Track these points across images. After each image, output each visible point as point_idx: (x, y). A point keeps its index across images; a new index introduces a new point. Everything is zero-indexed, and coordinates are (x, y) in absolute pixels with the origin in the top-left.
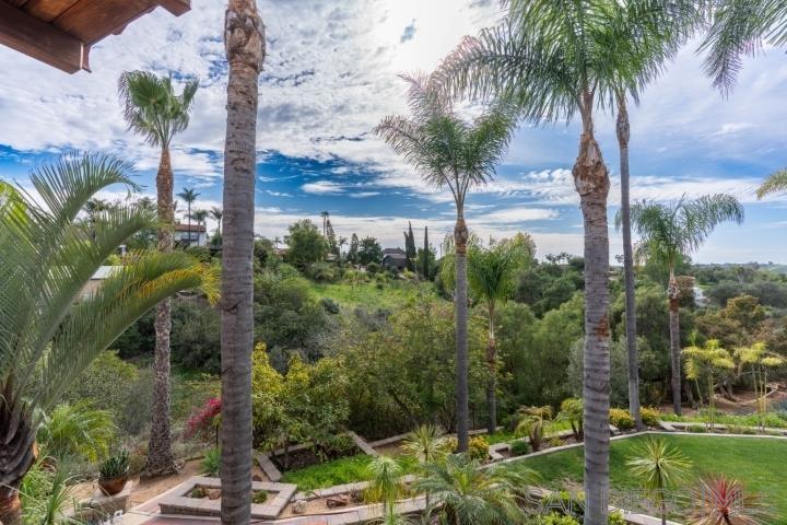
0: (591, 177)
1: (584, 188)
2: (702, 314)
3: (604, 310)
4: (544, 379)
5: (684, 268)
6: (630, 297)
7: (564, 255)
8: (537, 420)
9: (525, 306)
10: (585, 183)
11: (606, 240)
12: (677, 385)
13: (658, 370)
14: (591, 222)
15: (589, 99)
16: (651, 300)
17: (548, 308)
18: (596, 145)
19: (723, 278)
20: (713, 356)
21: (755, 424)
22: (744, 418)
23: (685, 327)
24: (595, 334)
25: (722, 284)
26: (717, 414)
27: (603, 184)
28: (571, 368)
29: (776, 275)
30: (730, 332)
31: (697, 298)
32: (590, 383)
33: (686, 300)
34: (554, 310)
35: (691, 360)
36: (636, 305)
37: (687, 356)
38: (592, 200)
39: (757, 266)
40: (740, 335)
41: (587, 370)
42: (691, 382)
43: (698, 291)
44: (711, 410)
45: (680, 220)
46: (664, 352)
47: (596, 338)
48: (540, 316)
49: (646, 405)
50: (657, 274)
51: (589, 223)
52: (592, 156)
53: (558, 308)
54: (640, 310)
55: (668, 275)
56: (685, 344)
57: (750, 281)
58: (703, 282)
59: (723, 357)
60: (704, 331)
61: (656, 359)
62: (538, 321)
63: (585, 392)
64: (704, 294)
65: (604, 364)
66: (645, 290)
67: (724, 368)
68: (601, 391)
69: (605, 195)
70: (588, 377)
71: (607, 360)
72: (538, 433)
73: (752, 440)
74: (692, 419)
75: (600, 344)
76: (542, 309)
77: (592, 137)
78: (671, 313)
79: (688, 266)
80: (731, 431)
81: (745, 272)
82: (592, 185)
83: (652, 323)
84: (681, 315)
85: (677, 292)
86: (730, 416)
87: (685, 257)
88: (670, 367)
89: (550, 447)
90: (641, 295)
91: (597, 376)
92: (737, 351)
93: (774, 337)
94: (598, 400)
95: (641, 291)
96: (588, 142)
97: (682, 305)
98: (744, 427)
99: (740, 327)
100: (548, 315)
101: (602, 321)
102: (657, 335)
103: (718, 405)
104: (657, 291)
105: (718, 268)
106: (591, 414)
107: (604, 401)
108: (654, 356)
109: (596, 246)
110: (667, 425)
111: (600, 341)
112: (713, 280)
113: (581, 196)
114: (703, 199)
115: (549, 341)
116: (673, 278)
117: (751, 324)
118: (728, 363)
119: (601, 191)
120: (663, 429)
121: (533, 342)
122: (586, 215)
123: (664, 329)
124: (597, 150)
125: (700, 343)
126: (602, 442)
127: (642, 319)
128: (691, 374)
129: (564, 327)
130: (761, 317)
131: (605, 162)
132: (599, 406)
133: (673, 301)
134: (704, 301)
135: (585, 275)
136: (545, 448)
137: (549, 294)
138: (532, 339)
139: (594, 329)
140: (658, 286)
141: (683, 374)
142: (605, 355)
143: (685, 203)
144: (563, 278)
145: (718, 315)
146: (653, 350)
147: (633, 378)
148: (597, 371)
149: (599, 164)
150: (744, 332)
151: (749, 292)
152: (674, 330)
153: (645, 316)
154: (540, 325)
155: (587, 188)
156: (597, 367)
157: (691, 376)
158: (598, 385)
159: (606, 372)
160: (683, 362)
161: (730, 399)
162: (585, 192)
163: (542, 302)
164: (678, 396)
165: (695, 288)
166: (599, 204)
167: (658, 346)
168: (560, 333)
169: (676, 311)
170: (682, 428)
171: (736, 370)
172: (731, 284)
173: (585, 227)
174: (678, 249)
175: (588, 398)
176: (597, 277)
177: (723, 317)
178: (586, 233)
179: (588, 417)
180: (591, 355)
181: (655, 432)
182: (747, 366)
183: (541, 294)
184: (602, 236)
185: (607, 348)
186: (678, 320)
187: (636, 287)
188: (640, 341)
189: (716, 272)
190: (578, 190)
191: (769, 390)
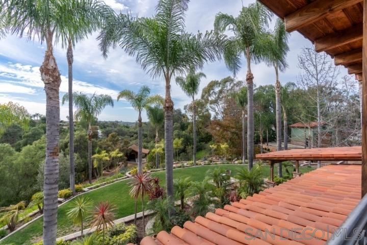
0: (51, 75)
1: (47, 80)
2: (101, 141)
3: (56, 143)
4: (21, 187)
5: (95, 123)
6: (71, 135)
7: (37, 115)
8: (14, 212)
9: (7, 145)
10: (47, 77)
11: (58, 108)
12: (90, 171)
13: (83, 167)
14: (50, 98)
15: (51, 34)
16: (81, 137)
17: (25, 144)
18: (54, 59)
19: (108, 126)
20: (103, 157)
21: (115, 178)
22: (112, 177)
23: (94, 147)
24: (51, 156)
25: (108, 128)
26: (103, 179)
27: (57, 80)
28: (39, 176)
29: (122, 125)
30: (109, 147)
31: (99, 134)
32: (47, 181)
33: (95, 136)
34: (28, 146)
35: (95, 160)
36: (74, 139)
37: (94, 158)
38: (52, 87)
39: (117, 122)
40: (112, 147)
41: (46, 175)
42: (96, 168)
43: (100, 131)
44: (102, 177)
45: (93, 103)
46: (86, 158)
47: (51, 158)
48: (19, 150)
49: (77, 183)
50: (84, 125)
51: (49, 98)
52: (52, 64)
53: (31, 144)
54: (76, 141)
55: (88, 125)
56: (94, 153)
57: (116, 127)
58: (101, 128)
59: (106, 156)
60: (101, 147)
61: (83, 162)
62: (17, 153)
63: (45, 187)
64: (102, 133)
65: (55, 170)
66: (79, 132)
67: (107, 160)
68: (53, 184)
69: (59, 86)
70: (47, 178)
71: (57, 167)
72: (14, 220)
73: (114, 184)
74: (96, 183)
75: (54, 160)
76: (22, 145)
77: (52, 54)
78: (89, 142)
79: (96, 122)
80: (108, 183)
81: (115, 124)
82: (51, 79)
83: (81, 147)
84: (93, 142)
85: (92, 132)
86: (108, 178)
87: (95, 118)
88: (88, 164)
89: (23, 224)
90: (77, 134)
91: (51, 177)
92: (111, 153)
93: (121, 146)
94: (52, 189)
95: (77, 133)
96: (49, 56)
97: (93, 138)
98: (112, 181)
99: (112, 144)
100: (24, 149)
101: (55, 149)
102: (83, 152)
103: (104, 175)
104: (84, 133)
105: (106, 122)
106: (48, 197)
107: (55, 188)
108: (81, 161)
109: (53, 110)
110: (86, 189)
111: (54, 158)
112: (105, 127)
113: (45, 83)
114: (101, 95)
115: (25, 163)
116: (90, 127)
117: (115, 142)
118: (108, 158)
119: (56, 83)
120: (84, 191)
121: (13, 166)
122: (47, 94)
123: (86, 148)
124: (55, 62)
125: (99, 152)
126: (54, 209)
127: (77, 145)
128: (96, 166)
129: (36, 154)
130: (118, 140)
131: (59, 69)
132: (53, 192)
133: (90, 136)
134: (102, 136)
135: (47, 125)
136: (19, 227)
137: (27, 137)
138: (12, 164)
139: (51, 153)
140: (84, 130)
141: (93, 166)
142: (56, 165)
143: (95, 96)
144: (37, 127)
145: (106, 140)
146: (82, 158)
147: (72, 173)
148: (51, 174)
149: (55, 69)
150: (113, 146)
151: (115, 131)
152: (90, 148)
153: (79, 143)
154: (18, 155)
155: (48, 80)
156: (51, 172)
157: (95, 166)
158: (52, 181)
159: (57, 174)
160: (93, 161)
161: (109, 172)
162: (47, 82)
163: (21, 142)
164: (90, 176)
165: (98, 131)
166: (55, 90)
167: (84, 156)
168: (32, 158)
169: (91, 140)
170: (91, 188)
171: (110, 161)
172: (110, 128)
173: (47, 100)
174: (92, 114)
175: (47, 190)
176: (53, 127)
177: (107, 141)
178: (47, 103)
179: (46, 199)
180: (48, 167)
181: (81, 194)
182: (113, 158)
183: (21, 137)
184: (56, 106)
185: (58, 162)
186: (91, 144)
187: (75, 131)
188: (76, 155)
189: (106, 124)
190: (43, 80)
191: (119, 165)
